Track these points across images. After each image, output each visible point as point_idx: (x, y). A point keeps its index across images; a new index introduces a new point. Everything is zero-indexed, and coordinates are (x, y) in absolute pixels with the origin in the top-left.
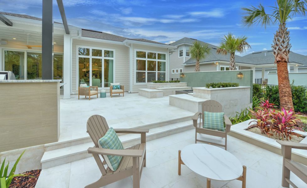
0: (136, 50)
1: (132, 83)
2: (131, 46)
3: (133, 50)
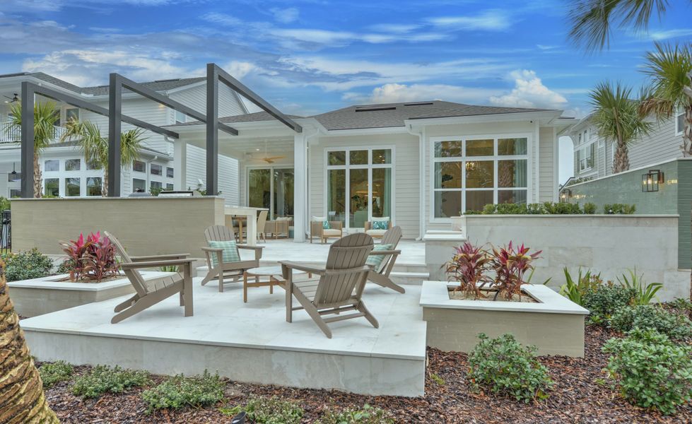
0: (432, 141)
1: (424, 220)
2: (421, 134)
3: (427, 141)
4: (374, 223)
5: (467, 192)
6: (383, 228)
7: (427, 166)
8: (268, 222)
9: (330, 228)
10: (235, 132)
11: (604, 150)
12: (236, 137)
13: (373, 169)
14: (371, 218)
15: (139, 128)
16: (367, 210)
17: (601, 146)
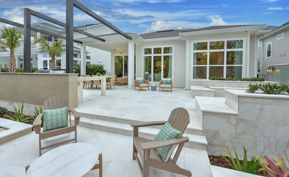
0: (193, 42)
1: (188, 79)
2: (187, 39)
3: (190, 43)
4: (164, 81)
5: (210, 67)
6: (168, 84)
7: (190, 54)
8: (108, 83)
9: (144, 83)
10: (104, 41)
11: (262, 47)
12: (104, 43)
13: (164, 56)
14: (163, 79)
15: (63, 40)
16: (161, 74)
17: (260, 45)
